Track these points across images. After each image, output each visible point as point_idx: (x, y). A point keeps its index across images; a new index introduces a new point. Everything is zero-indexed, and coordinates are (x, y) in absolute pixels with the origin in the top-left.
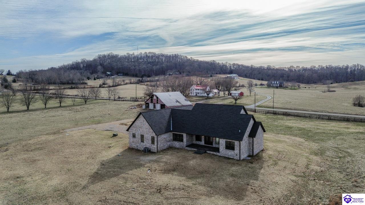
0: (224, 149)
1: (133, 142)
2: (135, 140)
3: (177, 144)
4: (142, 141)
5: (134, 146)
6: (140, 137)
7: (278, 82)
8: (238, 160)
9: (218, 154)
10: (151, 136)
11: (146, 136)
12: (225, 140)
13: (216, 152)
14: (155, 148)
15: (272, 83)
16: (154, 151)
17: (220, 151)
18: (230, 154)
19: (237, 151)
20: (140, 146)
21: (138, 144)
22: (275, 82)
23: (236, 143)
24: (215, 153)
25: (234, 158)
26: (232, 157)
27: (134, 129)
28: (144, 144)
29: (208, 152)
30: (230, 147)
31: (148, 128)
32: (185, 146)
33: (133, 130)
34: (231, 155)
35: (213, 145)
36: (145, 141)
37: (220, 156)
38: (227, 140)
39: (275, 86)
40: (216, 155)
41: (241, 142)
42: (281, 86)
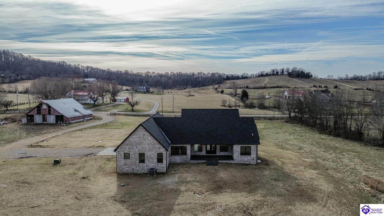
0: (239, 155)
1: (125, 164)
2: (128, 161)
3: (178, 159)
4: (142, 161)
5: (126, 169)
6: (138, 156)
7: (144, 87)
8: (255, 165)
9: (232, 162)
10: (158, 152)
11: (148, 154)
12: (240, 146)
13: (229, 160)
14: (163, 167)
15: (139, 88)
16: (162, 171)
17: (234, 158)
18: (246, 159)
19: (253, 155)
20: (138, 168)
21: (134, 167)
22: (142, 87)
23: (253, 147)
24: (228, 162)
25: (251, 163)
26: (248, 163)
27: (127, 147)
28: (145, 165)
29: (220, 161)
30: (246, 152)
31: (152, 143)
32: (189, 159)
33: (126, 149)
34: (247, 161)
35: (217, 153)
36: (146, 161)
37: (235, 164)
38: (242, 145)
39: (142, 91)
40: (232, 164)
41: (259, 146)
42: (148, 92)
